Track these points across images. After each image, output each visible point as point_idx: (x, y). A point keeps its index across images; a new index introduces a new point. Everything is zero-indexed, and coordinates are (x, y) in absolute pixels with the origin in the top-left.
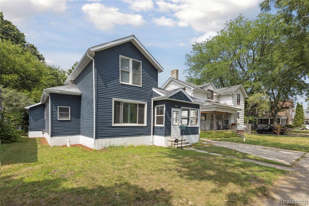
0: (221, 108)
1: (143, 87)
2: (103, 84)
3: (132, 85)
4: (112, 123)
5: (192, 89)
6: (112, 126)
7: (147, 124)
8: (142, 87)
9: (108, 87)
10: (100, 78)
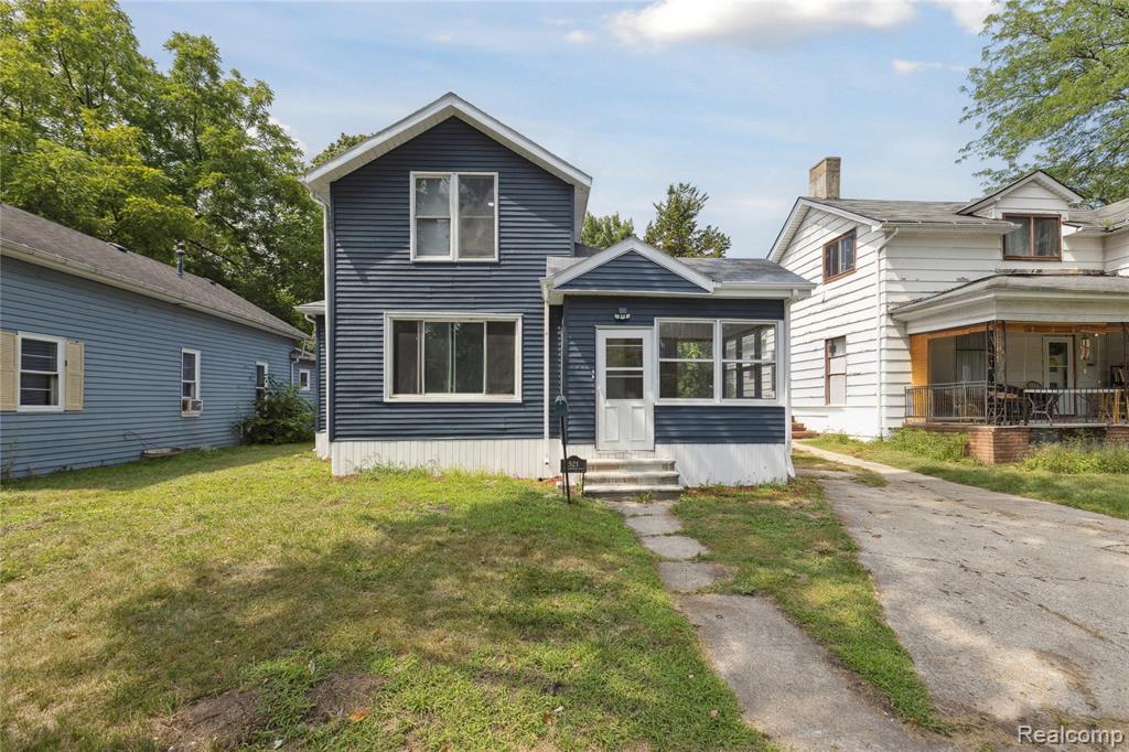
0: (1061, 304)
1: (503, 262)
2: (355, 272)
3: (457, 260)
4: (382, 392)
5: (874, 228)
6: (382, 403)
7: (523, 396)
8: (500, 260)
9: (369, 278)
10: (345, 256)
